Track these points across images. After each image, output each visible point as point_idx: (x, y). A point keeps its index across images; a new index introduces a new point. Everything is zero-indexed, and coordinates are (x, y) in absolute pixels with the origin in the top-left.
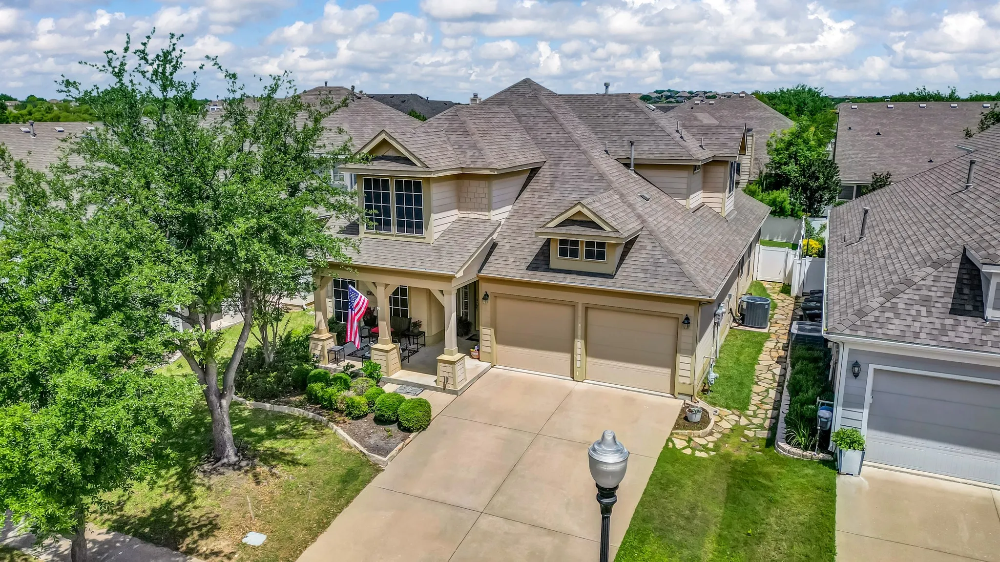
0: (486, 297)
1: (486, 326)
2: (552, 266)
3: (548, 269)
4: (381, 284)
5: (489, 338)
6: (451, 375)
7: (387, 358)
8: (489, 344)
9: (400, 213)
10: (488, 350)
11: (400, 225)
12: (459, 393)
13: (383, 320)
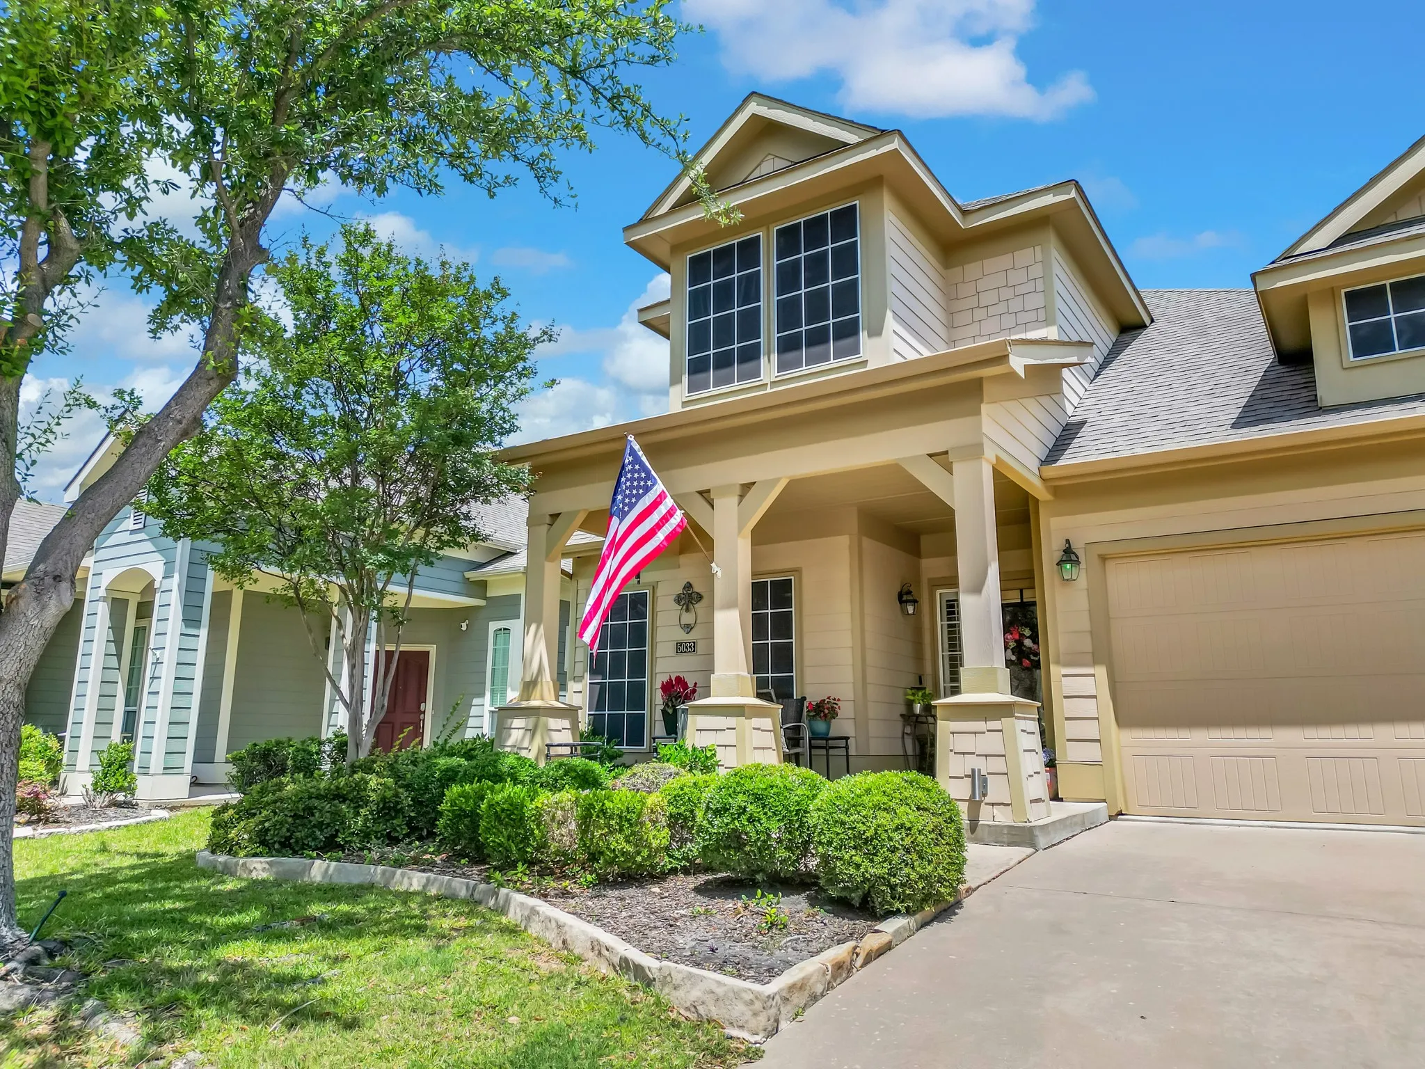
0: (1069, 555)
1: (1073, 660)
2: (1326, 394)
3: (1313, 407)
4: (725, 490)
5: (1089, 708)
6: (997, 765)
7: (741, 738)
8: (1091, 730)
9: (788, 314)
10: (1091, 752)
11: (788, 346)
12: (1042, 841)
13: (730, 605)
